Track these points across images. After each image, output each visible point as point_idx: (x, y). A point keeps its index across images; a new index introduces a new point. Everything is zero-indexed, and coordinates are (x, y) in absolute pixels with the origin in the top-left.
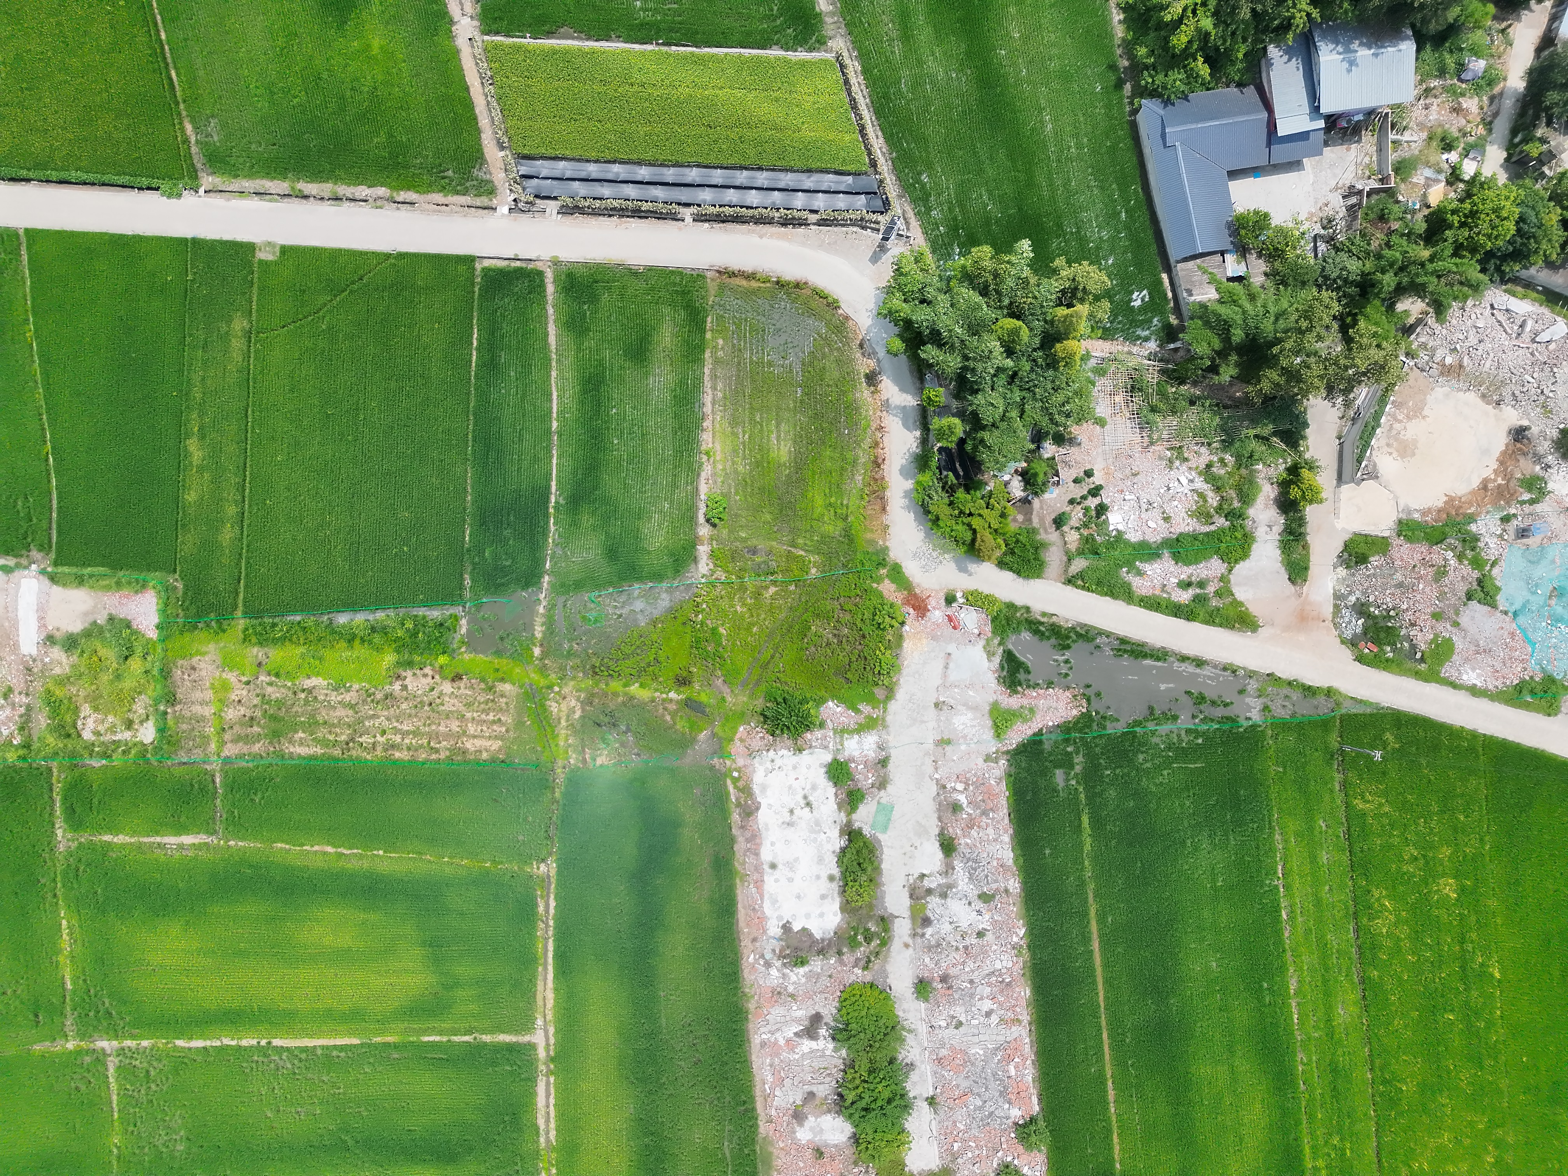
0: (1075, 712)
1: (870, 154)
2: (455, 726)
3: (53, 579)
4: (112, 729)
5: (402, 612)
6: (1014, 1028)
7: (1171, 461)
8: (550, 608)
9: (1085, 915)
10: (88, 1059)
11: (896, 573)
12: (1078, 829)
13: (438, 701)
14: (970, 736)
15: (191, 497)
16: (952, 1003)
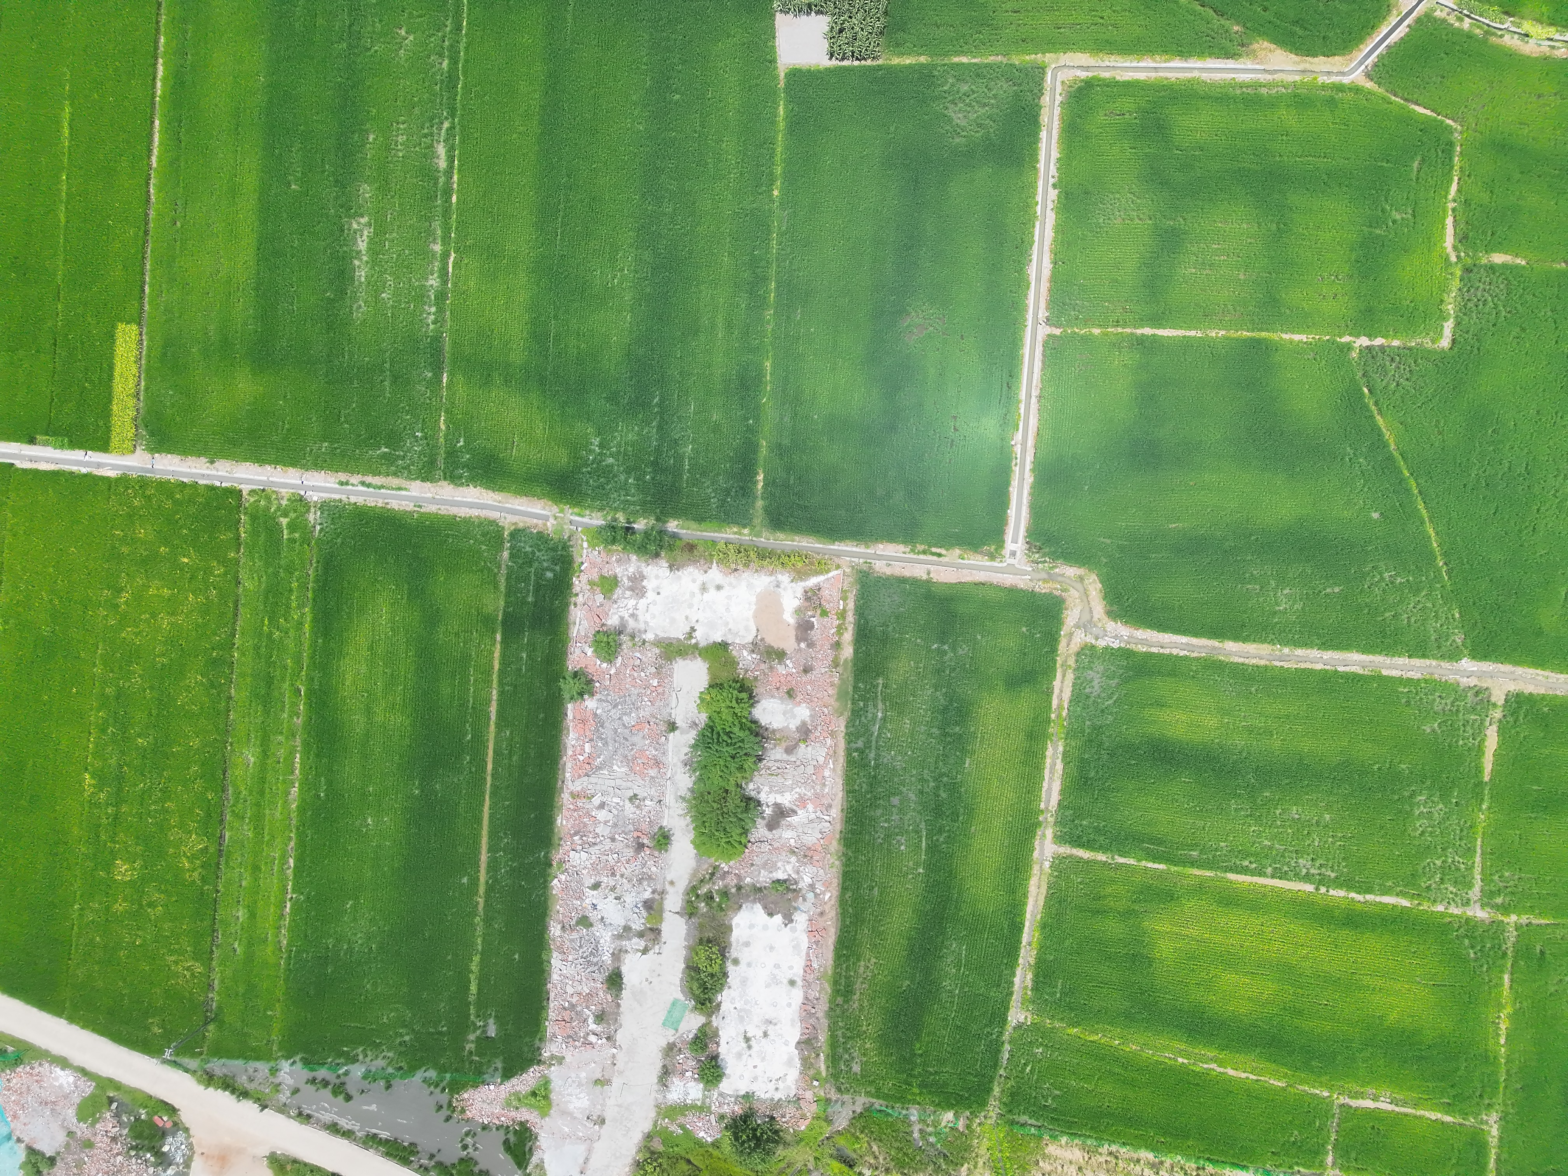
0: (466, 1096)
6: (579, 789)
9: (490, 889)
10: (1499, 900)
12: (483, 980)
14: (575, 1085)
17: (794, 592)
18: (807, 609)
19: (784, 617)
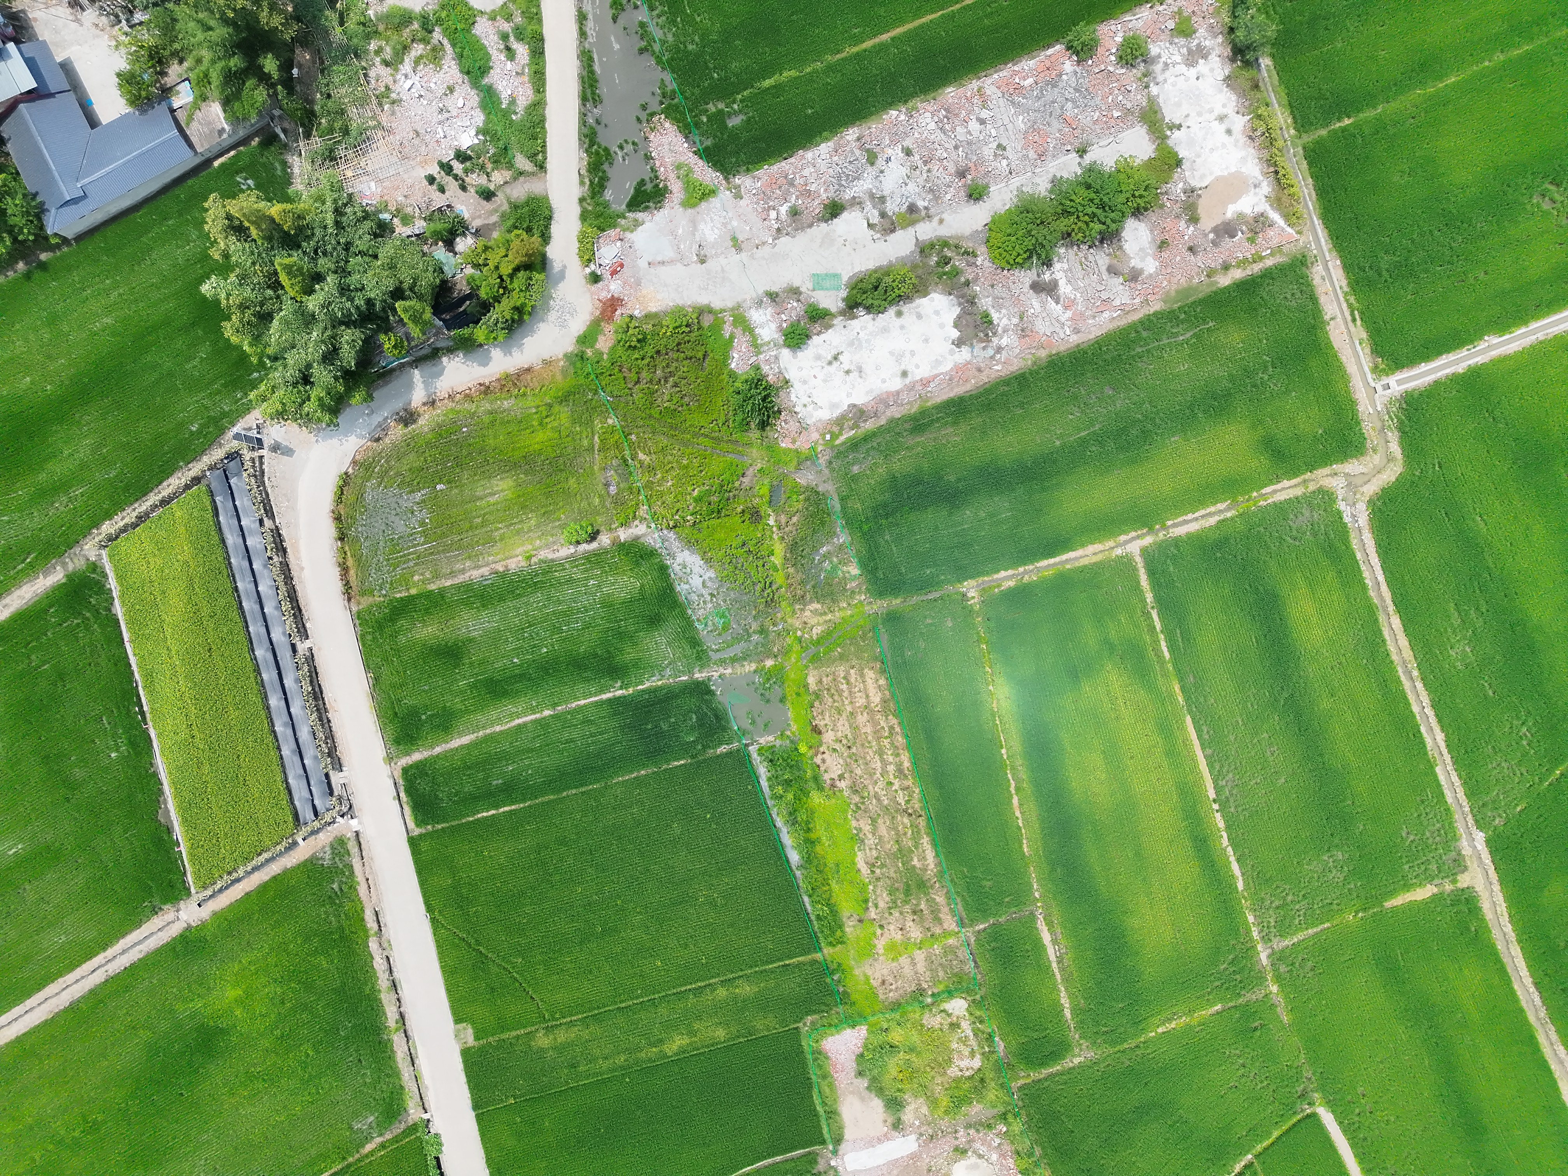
0: (667, 125)
1: (187, 487)
2: (862, 719)
3: (838, 1141)
4: (964, 1041)
5: (770, 803)
6: (988, 92)
7: (393, 102)
8: (722, 662)
9: (859, 56)
10: (1283, 968)
11: (586, 339)
12: (778, 88)
13: (845, 741)
14: (722, 220)
15: (721, 1033)
16: (980, 162)
17: (1257, 204)
18: (1246, 223)
19: (1230, 206)
